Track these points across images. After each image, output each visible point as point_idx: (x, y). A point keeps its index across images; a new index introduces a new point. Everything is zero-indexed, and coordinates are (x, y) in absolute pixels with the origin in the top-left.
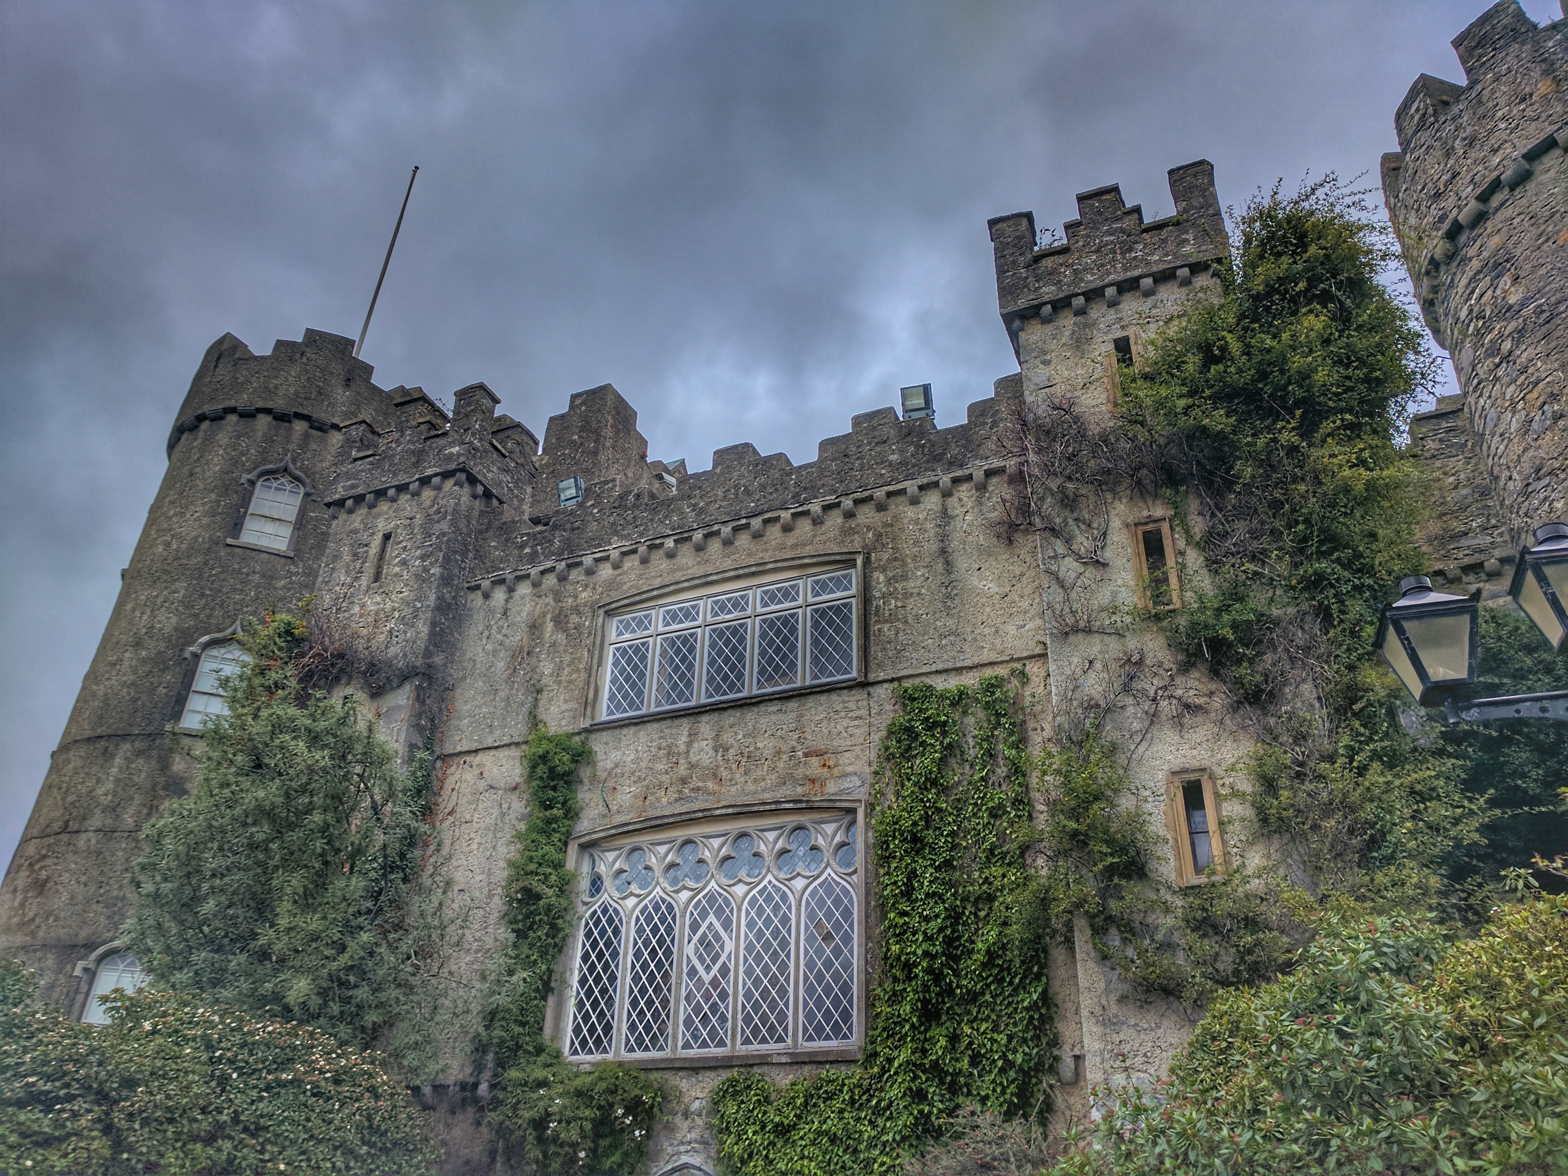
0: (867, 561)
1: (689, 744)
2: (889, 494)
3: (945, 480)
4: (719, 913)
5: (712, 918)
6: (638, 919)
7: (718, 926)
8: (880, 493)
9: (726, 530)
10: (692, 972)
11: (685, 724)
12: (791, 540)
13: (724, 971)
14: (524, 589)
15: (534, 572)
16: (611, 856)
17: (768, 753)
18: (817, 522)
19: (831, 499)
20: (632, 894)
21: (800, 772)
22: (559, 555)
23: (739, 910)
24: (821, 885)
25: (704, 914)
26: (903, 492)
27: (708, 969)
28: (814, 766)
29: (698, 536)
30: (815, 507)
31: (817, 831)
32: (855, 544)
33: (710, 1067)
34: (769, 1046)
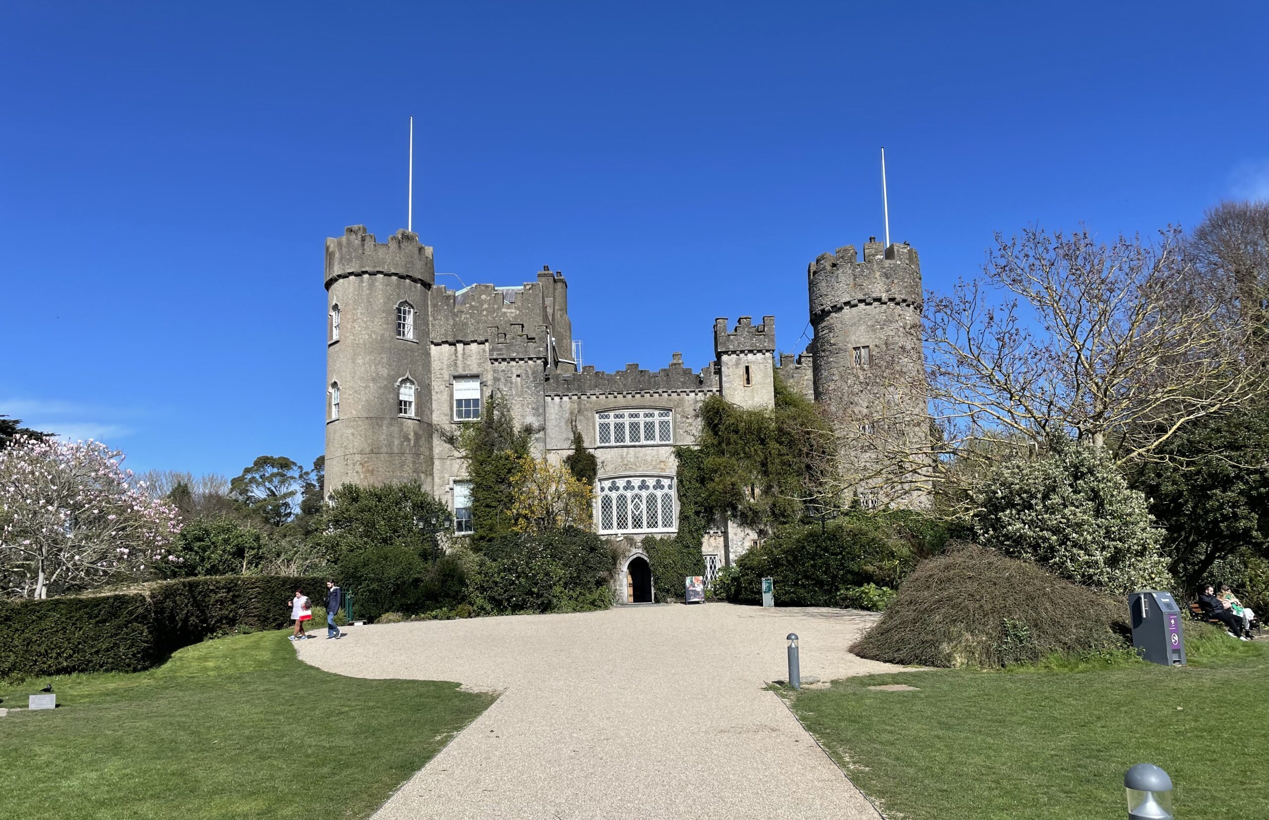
0: (675, 411)
1: (627, 455)
2: (682, 392)
3: (697, 390)
4: (639, 499)
5: (637, 500)
6: (616, 499)
7: (639, 502)
8: (679, 391)
9: (633, 393)
10: (633, 512)
11: (625, 449)
12: (653, 399)
13: (641, 512)
14: (565, 399)
15: (570, 394)
16: (606, 483)
17: (649, 460)
18: (660, 395)
19: (665, 390)
20: (614, 493)
21: (658, 466)
22: (578, 390)
23: (644, 498)
24: (665, 494)
25: (635, 499)
26: (685, 392)
27: (637, 511)
28: (662, 466)
29: (625, 393)
30: (660, 391)
31: (663, 481)
32: (671, 405)
33: (642, 533)
34: (654, 529)
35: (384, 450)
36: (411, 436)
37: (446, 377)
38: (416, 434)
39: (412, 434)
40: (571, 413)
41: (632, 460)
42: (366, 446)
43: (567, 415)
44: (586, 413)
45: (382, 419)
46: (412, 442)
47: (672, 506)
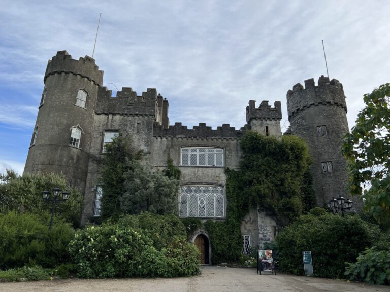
0: (226, 149)
1: (197, 172)
5: (202, 198)
6: (190, 197)
8: (228, 138)
9: (203, 138)
10: (199, 206)
11: (197, 169)
12: (213, 142)
14: (164, 139)
15: (167, 136)
16: (185, 187)
17: (210, 175)
18: (217, 140)
19: (220, 137)
20: (189, 193)
21: (215, 179)
23: (206, 197)
24: (218, 195)
26: (231, 139)
27: (202, 205)
28: (218, 179)
29: (198, 138)
30: (217, 138)
31: (218, 188)
32: (223, 145)
33: (204, 218)
34: (212, 216)
35: (57, 163)
36: (75, 157)
37: (101, 130)
38: (78, 157)
39: (76, 156)
40: (167, 147)
41: (200, 175)
42: (46, 160)
43: (164, 148)
44: (175, 147)
45: (59, 146)
46: (75, 160)
47: (222, 203)
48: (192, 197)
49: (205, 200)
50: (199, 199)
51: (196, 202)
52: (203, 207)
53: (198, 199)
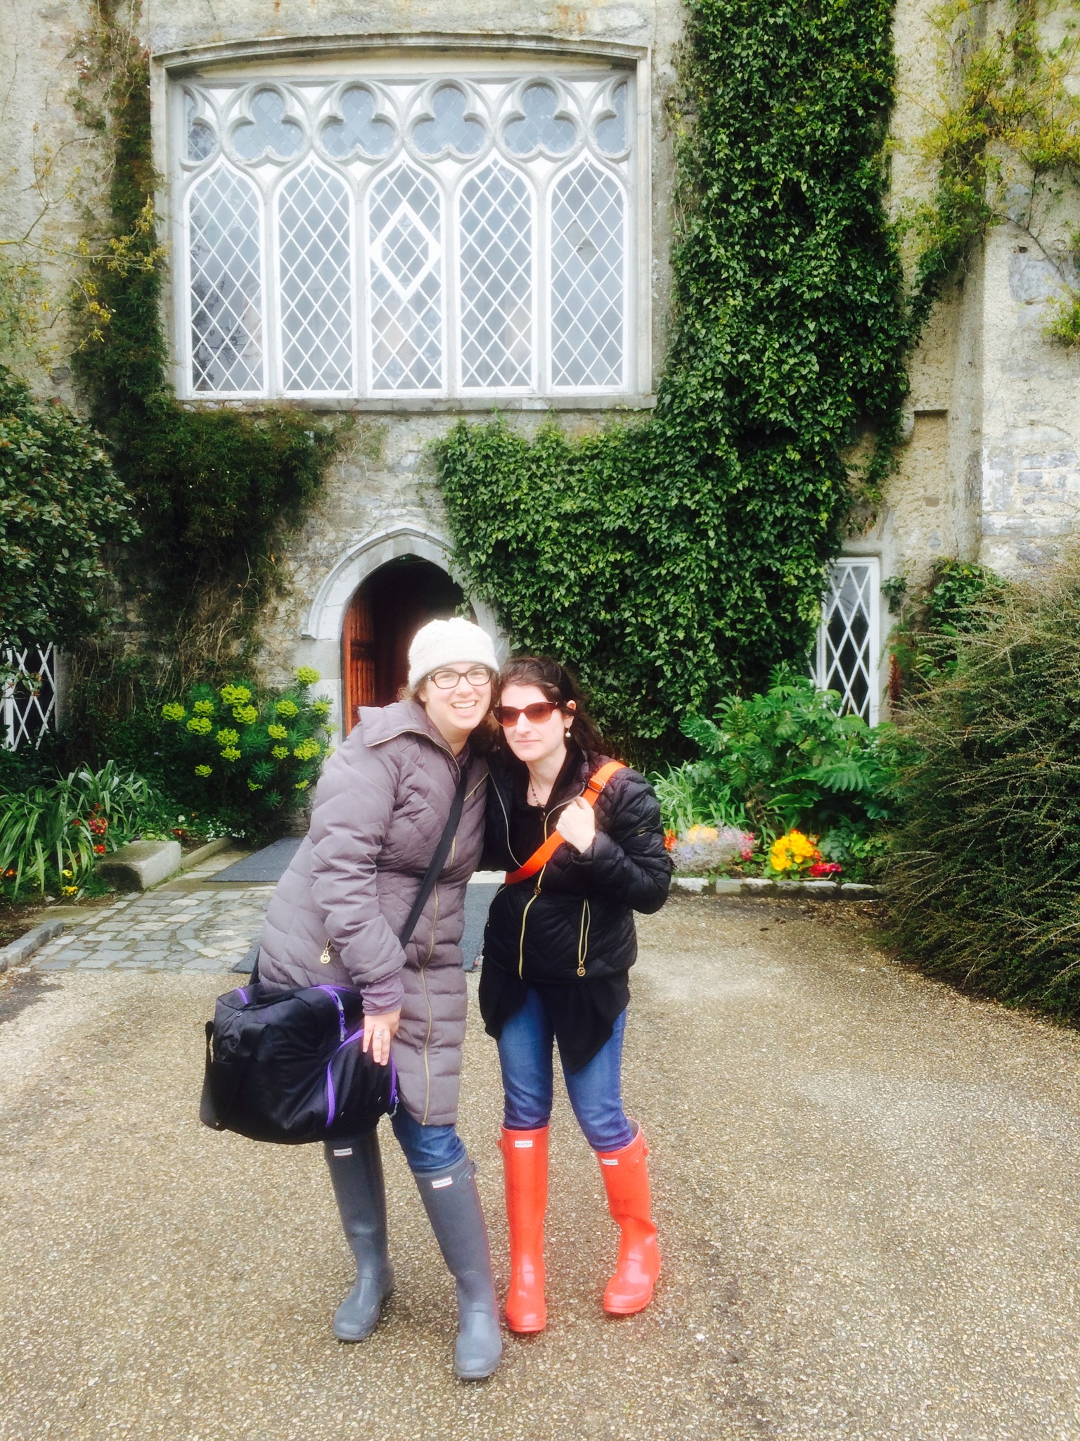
4: (417, 201)
5: (405, 208)
6: (283, 201)
7: (416, 220)
10: (380, 285)
13: (431, 285)
16: (221, 96)
20: (268, 160)
23: (449, 198)
24: (575, 173)
25: (392, 202)
27: (405, 281)
31: (569, 92)
33: (429, 411)
34: (507, 391)
47: (614, 252)
48: (303, 201)
49: (431, 218)
50: (379, 219)
51: (340, 254)
52: (418, 302)
53: (358, 218)
